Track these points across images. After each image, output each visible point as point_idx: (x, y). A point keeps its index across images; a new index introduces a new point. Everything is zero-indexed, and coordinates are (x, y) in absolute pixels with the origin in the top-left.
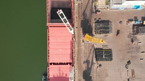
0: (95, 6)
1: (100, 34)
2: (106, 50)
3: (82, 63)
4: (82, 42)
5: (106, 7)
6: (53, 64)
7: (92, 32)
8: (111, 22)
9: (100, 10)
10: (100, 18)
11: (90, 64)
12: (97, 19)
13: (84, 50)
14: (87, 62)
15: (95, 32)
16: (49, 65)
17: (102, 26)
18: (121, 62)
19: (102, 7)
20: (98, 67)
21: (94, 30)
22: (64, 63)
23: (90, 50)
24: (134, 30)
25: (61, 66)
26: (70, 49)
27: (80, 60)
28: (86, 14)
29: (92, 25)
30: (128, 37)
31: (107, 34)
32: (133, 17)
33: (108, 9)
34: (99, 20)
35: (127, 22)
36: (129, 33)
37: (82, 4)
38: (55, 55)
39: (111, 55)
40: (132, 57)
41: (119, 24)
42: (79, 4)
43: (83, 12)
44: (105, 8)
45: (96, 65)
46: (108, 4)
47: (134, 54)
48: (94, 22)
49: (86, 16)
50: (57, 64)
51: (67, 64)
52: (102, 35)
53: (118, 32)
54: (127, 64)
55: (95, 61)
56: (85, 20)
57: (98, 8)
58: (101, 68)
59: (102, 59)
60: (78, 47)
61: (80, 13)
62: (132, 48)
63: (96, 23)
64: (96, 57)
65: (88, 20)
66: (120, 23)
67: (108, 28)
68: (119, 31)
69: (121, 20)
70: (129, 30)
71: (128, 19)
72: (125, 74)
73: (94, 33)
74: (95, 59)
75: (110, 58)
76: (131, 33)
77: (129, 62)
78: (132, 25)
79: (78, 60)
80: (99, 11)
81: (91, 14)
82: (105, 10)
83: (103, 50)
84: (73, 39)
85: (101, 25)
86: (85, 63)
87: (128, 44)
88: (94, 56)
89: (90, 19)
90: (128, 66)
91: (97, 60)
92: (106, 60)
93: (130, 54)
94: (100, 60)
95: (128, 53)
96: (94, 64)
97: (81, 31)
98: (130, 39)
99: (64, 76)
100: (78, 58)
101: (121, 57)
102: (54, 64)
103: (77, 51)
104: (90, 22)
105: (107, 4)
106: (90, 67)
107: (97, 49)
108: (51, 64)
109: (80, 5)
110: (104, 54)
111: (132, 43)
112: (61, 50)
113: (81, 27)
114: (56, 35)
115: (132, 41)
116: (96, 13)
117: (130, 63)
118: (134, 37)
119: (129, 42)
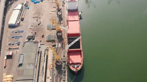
8: (46, 41)
10: (52, 43)
18: (43, 24)
21: (56, 37)
24: (34, 38)
25: (73, 20)
29: (57, 40)
41: (42, 40)
47: (36, 28)
51: (70, 21)
53: (43, 36)
56: (61, 42)
67: (48, 38)
70: (37, 38)
72: (41, 20)
73: (56, 36)
75: (48, 26)
76: (36, 36)
77: (39, 24)
78: (34, 40)
80: (52, 46)
85: (52, 39)
86: (62, 23)
87: (38, 32)
92: (50, 25)
93: (38, 28)
97: (63, 37)
98: (37, 34)
99: (71, 16)
101: (42, 27)
102: (76, 21)
105: (48, 49)
106: (60, 22)
108: (78, 21)
109: (63, 49)
110: (51, 27)
112: (73, 26)
113: (63, 39)
118: (34, 35)
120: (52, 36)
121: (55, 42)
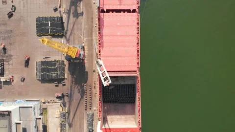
0: (65, 106)
1: (55, 61)
2: (46, 35)
3: (85, 14)
4: (86, 47)
5: (46, 104)
6: (132, 10)
7: (69, 64)
8: (38, 80)
9: (57, 100)
10: (56, 86)
11: (72, 12)
12: (60, 85)
13: (81, 35)
14: (77, 15)
15: (64, 64)
16: (137, 10)
17: (52, 74)
18: (22, 15)
19: (53, 104)
20: (60, 7)
21: (66, 68)
22: (113, 12)
23: (73, 35)
24: (2, 67)
25: (118, 8)
26: (104, 35)
27: (88, 18)
28: (79, 92)
29: (70, 76)
30: (12, 56)
31: (45, 60)
32: (3, 88)
33: (43, 101)
34: (58, 83)
35: (13, 80)
36: (10, 62)
37: (86, 110)
38: (128, 26)
39: (38, 26)
40: (5, 24)
41: (25, 77)
42: (90, 109)
43: (85, 97)
44: (49, 103)
45: (62, 10)
46: (43, 109)
47: (3, 28)
48: (65, 81)
49: (79, 90)
50: (124, 11)
51: (108, 11)
52: (52, 59)
53: (27, 63)
54: (13, 13)
55: (65, 17)
56: (80, 84)
57: (59, 103)
58: (54, 6)
59: (53, 19)
60: (92, 40)
61: (88, 95)
62: (5, 38)
63: (63, 79)
64: (63, 23)
65: (76, 84)
66: (24, 79)
67: (43, 70)
68: (25, 66)
69: (22, 83)
70: (11, 67)
71: (11, 84)
73: (66, 63)
74: (65, 20)
75: (39, 21)
76: (7, 62)
77: (10, 15)
78: (5, 76)
79: (92, 18)
80: (58, 97)
81: (71, 93)
82: (49, 101)
83: (50, 35)
84: (100, 52)
85: (54, 75)
86: (81, 14)
87: (11, 44)
88: (65, 25)
89: (73, 84)
90: (12, 9)
91: (61, 18)
92: (46, 19)
93: (9, 29)
94: (55, 18)
95: (11, 31)
96: (66, 11)
97: (87, 65)
98: (9, 52)
100: (92, 22)
102: (129, 11)
103: (94, 33)
104: (74, 80)
105: (46, 109)
107: (61, 36)
108: (134, 11)
109: (88, 107)
110: (49, 29)
111: (4, 46)
112: (119, 34)
113: (87, 72)
114: (126, 58)
115: (4, 49)
116: (63, 94)
117: (8, 14)
118: (2, 56)
119: (9, 49)
120: (55, 65)
121: (65, 85)
